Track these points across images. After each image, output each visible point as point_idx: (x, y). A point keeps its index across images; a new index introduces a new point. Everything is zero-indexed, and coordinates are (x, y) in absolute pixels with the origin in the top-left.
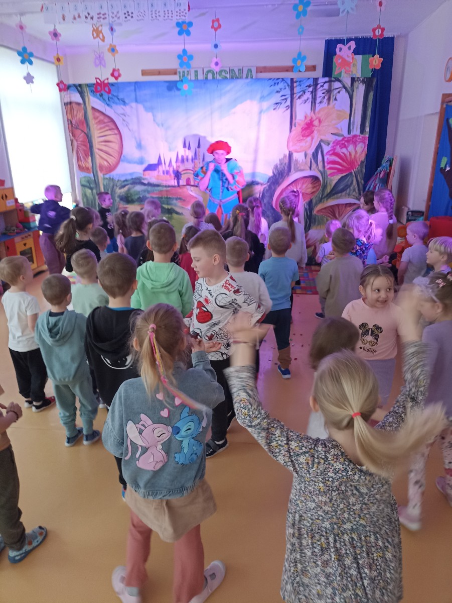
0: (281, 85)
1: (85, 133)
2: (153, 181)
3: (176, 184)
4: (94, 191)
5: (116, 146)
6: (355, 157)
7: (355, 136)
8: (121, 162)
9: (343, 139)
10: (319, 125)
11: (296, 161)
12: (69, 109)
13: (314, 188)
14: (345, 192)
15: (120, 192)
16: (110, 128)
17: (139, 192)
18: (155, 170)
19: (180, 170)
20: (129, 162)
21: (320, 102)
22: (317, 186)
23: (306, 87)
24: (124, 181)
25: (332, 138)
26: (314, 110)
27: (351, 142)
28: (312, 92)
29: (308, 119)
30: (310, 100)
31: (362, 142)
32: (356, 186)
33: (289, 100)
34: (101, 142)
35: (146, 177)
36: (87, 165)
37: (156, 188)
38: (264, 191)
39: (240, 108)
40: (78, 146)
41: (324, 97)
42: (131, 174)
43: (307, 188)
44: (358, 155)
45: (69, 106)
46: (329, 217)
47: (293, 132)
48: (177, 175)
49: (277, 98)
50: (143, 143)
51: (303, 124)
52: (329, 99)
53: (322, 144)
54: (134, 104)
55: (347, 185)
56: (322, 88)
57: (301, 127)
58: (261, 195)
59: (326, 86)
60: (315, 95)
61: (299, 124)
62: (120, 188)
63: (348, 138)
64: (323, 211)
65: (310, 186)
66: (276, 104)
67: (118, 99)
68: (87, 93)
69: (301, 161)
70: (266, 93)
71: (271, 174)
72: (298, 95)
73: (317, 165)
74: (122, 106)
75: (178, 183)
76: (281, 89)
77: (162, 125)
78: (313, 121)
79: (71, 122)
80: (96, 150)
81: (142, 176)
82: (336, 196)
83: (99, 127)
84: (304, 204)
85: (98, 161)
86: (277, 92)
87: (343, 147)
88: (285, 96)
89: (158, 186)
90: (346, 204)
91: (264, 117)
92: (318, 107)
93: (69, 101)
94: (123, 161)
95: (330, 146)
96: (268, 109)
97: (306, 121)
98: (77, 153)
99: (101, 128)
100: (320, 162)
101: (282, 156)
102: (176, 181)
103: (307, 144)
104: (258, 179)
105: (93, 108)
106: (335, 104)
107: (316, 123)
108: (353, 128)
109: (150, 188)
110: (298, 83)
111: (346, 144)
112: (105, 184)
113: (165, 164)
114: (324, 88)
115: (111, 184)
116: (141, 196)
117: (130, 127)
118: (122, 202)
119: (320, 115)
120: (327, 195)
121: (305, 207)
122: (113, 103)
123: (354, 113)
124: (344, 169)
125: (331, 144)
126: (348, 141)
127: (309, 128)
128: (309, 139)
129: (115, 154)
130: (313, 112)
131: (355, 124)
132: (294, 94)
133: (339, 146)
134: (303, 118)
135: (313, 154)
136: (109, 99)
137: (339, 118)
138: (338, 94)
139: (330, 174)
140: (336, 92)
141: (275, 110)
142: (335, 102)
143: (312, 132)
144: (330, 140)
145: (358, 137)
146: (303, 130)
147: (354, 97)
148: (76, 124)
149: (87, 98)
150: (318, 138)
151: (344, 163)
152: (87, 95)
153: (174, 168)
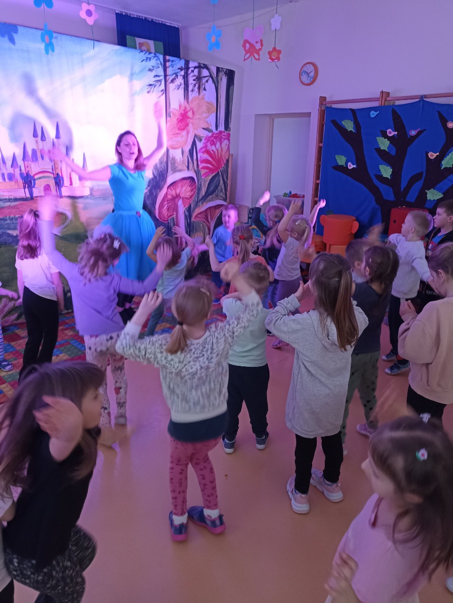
0: (154, 62)
3: (28, 195)
6: (221, 155)
7: (221, 132)
9: (212, 135)
10: (193, 117)
11: (173, 159)
13: (191, 191)
14: (214, 193)
19: (32, 173)
21: (192, 91)
22: (193, 189)
23: (179, 69)
25: (204, 134)
26: (188, 99)
27: (218, 139)
28: (184, 77)
29: (183, 108)
30: (183, 86)
31: (226, 139)
32: (223, 186)
33: (163, 83)
39: (108, 83)
41: (195, 85)
43: (185, 191)
44: (223, 153)
46: (204, 222)
48: (28, 181)
49: (150, 78)
51: (177, 115)
52: (199, 88)
53: (196, 139)
55: (216, 186)
56: (192, 74)
57: (177, 118)
59: (196, 72)
60: (187, 81)
61: (174, 115)
63: (216, 134)
64: (199, 216)
65: (189, 189)
66: (150, 85)
69: (179, 160)
70: (137, 69)
71: (151, 176)
72: (171, 79)
73: (193, 164)
76: (153, 67)
78: (188, 112)
82: (209, 198)
84: (185, 211)
86: (150, 70)
87: (212, 145)
88: (158, 76)
90: (215, 206)
91: (139, 101)
92: (192, 95)
95: (202, 142)
96: (141, 90)
97: (181, 111)
100: (195, 160)
102: (27, 190)
103: (183, 139)
106: (205, 94)
107: (190, 114)
108: (219, 123)
110: (170, 63)
119: (192, 106)
120: (202, 199)
121: (185, 214)
123: (220, 107)
124: (214, 168)
126: (216, 138)
127: (184, 120)
128: (184, 133)
130: (186, 101)
131: (221, 119)
132: (167, 76)
133: (209, 143)
134: (178, 108)
135: (190, 150)
137: (209, 111)
138: (206, 84)
139: (204, 174)
140: (204, 80)
141: (149, 94)
142: (204, 92)
143: (187, 125)
144: (201, 135)
145: (223, 134)
146: (179, 122)
147: (219, 88)
150: (192, 132)
151: (214, 162)
153: (21, 170)
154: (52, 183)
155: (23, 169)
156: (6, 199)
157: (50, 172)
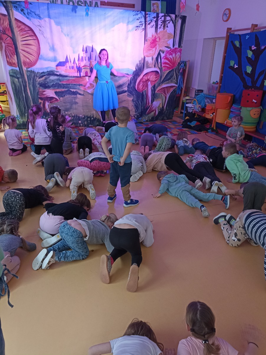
0: (140, 15)
1: (11, 37)
2: (63, 73)
3: (79, 75)
4: (20, 80)
5: (34, 48)
6: (175, 60)
7: (176, 48)
8: (39, 60)
9: (170, 50)
10: (159, 41)
11: (147, 62)
14: (170, 80)
15: (39, 80)
16: (30, 35)
17: (53, 80)
18: (64, 66)
19: (81, 66)
20: (45, 60)
21: (160, 28)
22: (158, 76)
23: (153, 18)
24: (42, 73)
25: (166, 49)
26: (157, 32)
27: (174, 52)
28: (156, 21)
29: (154, 37)
30: (155, 26)
31: (179, 52)
32: (175, 76)
33: (144, 25)
34: (24, 45)
35: (58, 70)
36: (14, 61)
37: (65, 78)
38: (131, 79)
39: (116, 27)
40: (5, 47)
41: (162, 25)
42: (47, 68)
43: (152, 77)
44: (177, 59)
46: (162, 94)
47: (146, 45)
48: (79, 69)
49: (137, 23)
50: (55, 47)
51: (151, 40)
52: (164, 26)
53: (160, 52)
54: (47, 19)
55: (171, 76)
56: (160, 20)
57: (150, 42)
58: (129, 82)
60: (157, 23)
61: (149, 40)
62: (39, 78)
63: (173, 49)
64: (160, 90)
65: (155, 77)
66: (137, 27)
67: (35, 14)
68: (11, 8)
69: (150, 63)
70: (131, 19)
71: (134, 70)
72: (148, 23)
73: (158, 64)
74: (38, 20)
75: (80, 75)
76: (139, 18)
77: (68, 35)
78: (156, 38)
80: (20, 51)
81: (55, 69)
82: (166, 82)
83: (21, 34)
85: (22, 58)
86: (138, 19)
87: (170, 55)
88: (142, 22)
89: (66, 76)
90: (170, 87)
91: (130, 34)
92: (159, 30)
94: (41, 59)
95: (164, 54)
96: (132, 29)
97: (153, 38)
98: (6, 52)
99: (23, 35)
101: (140, 59)
102: (78, 73)
103: (153, 52)
105: (16, 19)
106: (167, 29)
107: (158, 40)
108: (175, 44)
109: (61, 78)
110: (148, 15)
111: (172, 53)
112: (28, 75)
113: (71, 62)
114: (162, 19)
115: (33, 75)
116: (55, 83)
117: (45, 35)
118: (41, 88)
119: (159, 35)
120: (162, 81)
121: (151, 88)
122: (32, 17)
123: (176, 35)
124: (170, 67)
125: (165, 53)
126: (172, 51)
127: (154, 42)
128: (154, 49)
129: (35, 54)
130: (156, 33)
131: (176, 41)
132: (146, 21)
133: (168, 54)
134: (151, 37)
135: (156, 58)
136: (28, 14)
137: (169, 38)
138: (169, 24)
139: (164, 70)
140: (167, 22)
141: (136, 31)
142: (167, 28)
143: (156, 45)
144: (164, 50)
145: (177, 49)
146: (151, 44)
147: (176, 26)
148: (3, 31)
149: (11, 11)
150: (159, 49)
151: (171, 64)
152: (11, 9)
153: (77, 65)
154: (89, 71)
155: (78, 64)
156: (70, 76)
157: (88, 66)
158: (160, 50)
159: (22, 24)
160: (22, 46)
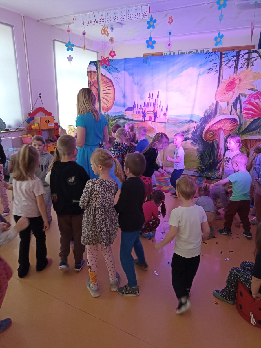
0: (214, 57)
2: (130, 117)
3: (143, 120)
5: (111, 96)
8: (114, 106)
9: (257, 93)
10: (239, 83)
11: (221, 107)
12: (90, 75)
13: (232, 126)
14: (256, 131)
15: (111, 123)
16: (109, 86)
18: (132, 111)
20: (118, 106)
21: (241, 67)
22: (235, 125)
23: (232, 57)
24: (115, 117)
25: (248, 92)
28: (235, 61)
29: (232, 79)
30: (234, 66)
33: (218, 67)
34: (104, 93)
35: (126, 115)
38: (197, 126)
39: (185, 72)
41: (244, 64)
42: (118, 113)
43: (228, 126)
45: (90, 73)
47: (220, 88)
48: (144, 114)
49: (210, 65)
50: (126, 94)
51: (227, 83)
52: (248, 65)
53: (240, 96)
54: (123, 72)
55: (257, 126)
56: (243, 58)
57: (226, 85)
58: (195, 129)
59: (246, 56)
60: (238, 63)
61: (225, 83)
62: (112, 121)
65: (230, 125)
66: (209, 69)
69: (224, 108)
71: (202, 116)
72: (225, 63)
73: (236, 111)
74: (117, 73)
75: (144, 119)
76: (213, 59)
77: (138, 84)
78: (235, 80)
79: (90, 82)
80: (101, 98)
81: (124, 114)
84: (225, 138)
85: (102, 104)
86: (211, 61)
87: (256, 99)
88: (216, 63)
89: (133, 120)
90: (257, 139)
91: (201, 78)
92: (239, 71)
93: (90, 70)
96: (204, 73)
97: (230, 80)
99: (105, 86)
100: (238, 109)
101: (211, 104)
102: (143, 117)
104: (194, 119)
105: (102, 74)
106: (252, 68)
107: (237, 82)
110: (225, 55)
111: (259, 96)
113: (137, 107)
114: (244, 57)
117: (120, 85)
119: (240, 76)
120: (242, 132)
121: (225, 139)
122: (112, 71)
124: (256, 114)
125: (247, 97)
127: (231, 85)
128: (231, 92)
129: (111, 101)
130: (235, 74)
132: (222, 62)
133: (253, 98)
134: (228, 79)
135: (234, 103)
136: (110, 69)
137: (255, 78)
138: (255, 62)
139: (246, 117)
140: (253, 60)
141: (208, 74)
143: (234, 88)
146: (227, 87)
148: (93, 84)
149: (99, 68)
150: (238, 92)
151: (257, 110)
152: (99, 67)
154: (152, 116)
155: (143, 110)
156: (136, 120)
157: (152, 112)
158: (240, 94)
159: (105, 78)
160: (103, 95)
